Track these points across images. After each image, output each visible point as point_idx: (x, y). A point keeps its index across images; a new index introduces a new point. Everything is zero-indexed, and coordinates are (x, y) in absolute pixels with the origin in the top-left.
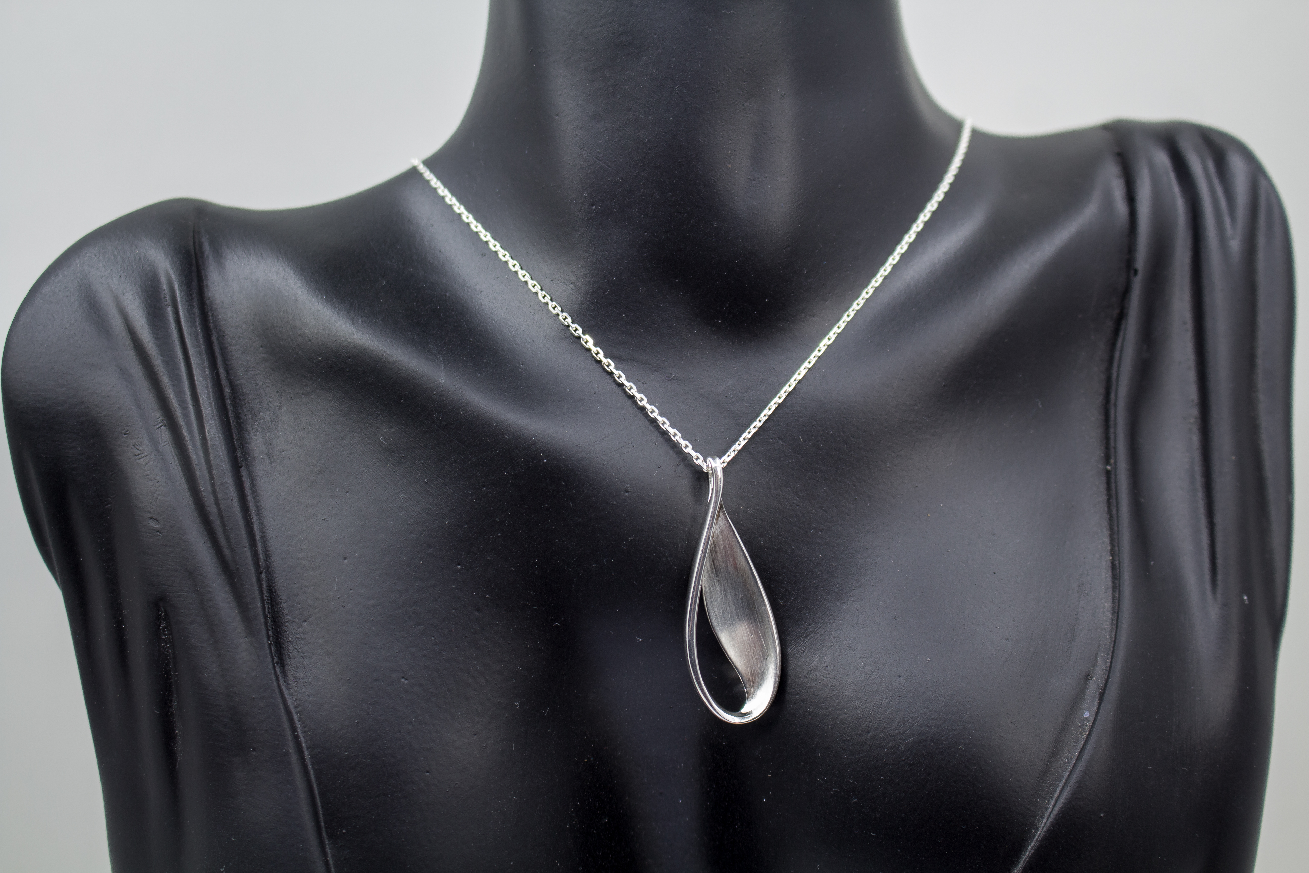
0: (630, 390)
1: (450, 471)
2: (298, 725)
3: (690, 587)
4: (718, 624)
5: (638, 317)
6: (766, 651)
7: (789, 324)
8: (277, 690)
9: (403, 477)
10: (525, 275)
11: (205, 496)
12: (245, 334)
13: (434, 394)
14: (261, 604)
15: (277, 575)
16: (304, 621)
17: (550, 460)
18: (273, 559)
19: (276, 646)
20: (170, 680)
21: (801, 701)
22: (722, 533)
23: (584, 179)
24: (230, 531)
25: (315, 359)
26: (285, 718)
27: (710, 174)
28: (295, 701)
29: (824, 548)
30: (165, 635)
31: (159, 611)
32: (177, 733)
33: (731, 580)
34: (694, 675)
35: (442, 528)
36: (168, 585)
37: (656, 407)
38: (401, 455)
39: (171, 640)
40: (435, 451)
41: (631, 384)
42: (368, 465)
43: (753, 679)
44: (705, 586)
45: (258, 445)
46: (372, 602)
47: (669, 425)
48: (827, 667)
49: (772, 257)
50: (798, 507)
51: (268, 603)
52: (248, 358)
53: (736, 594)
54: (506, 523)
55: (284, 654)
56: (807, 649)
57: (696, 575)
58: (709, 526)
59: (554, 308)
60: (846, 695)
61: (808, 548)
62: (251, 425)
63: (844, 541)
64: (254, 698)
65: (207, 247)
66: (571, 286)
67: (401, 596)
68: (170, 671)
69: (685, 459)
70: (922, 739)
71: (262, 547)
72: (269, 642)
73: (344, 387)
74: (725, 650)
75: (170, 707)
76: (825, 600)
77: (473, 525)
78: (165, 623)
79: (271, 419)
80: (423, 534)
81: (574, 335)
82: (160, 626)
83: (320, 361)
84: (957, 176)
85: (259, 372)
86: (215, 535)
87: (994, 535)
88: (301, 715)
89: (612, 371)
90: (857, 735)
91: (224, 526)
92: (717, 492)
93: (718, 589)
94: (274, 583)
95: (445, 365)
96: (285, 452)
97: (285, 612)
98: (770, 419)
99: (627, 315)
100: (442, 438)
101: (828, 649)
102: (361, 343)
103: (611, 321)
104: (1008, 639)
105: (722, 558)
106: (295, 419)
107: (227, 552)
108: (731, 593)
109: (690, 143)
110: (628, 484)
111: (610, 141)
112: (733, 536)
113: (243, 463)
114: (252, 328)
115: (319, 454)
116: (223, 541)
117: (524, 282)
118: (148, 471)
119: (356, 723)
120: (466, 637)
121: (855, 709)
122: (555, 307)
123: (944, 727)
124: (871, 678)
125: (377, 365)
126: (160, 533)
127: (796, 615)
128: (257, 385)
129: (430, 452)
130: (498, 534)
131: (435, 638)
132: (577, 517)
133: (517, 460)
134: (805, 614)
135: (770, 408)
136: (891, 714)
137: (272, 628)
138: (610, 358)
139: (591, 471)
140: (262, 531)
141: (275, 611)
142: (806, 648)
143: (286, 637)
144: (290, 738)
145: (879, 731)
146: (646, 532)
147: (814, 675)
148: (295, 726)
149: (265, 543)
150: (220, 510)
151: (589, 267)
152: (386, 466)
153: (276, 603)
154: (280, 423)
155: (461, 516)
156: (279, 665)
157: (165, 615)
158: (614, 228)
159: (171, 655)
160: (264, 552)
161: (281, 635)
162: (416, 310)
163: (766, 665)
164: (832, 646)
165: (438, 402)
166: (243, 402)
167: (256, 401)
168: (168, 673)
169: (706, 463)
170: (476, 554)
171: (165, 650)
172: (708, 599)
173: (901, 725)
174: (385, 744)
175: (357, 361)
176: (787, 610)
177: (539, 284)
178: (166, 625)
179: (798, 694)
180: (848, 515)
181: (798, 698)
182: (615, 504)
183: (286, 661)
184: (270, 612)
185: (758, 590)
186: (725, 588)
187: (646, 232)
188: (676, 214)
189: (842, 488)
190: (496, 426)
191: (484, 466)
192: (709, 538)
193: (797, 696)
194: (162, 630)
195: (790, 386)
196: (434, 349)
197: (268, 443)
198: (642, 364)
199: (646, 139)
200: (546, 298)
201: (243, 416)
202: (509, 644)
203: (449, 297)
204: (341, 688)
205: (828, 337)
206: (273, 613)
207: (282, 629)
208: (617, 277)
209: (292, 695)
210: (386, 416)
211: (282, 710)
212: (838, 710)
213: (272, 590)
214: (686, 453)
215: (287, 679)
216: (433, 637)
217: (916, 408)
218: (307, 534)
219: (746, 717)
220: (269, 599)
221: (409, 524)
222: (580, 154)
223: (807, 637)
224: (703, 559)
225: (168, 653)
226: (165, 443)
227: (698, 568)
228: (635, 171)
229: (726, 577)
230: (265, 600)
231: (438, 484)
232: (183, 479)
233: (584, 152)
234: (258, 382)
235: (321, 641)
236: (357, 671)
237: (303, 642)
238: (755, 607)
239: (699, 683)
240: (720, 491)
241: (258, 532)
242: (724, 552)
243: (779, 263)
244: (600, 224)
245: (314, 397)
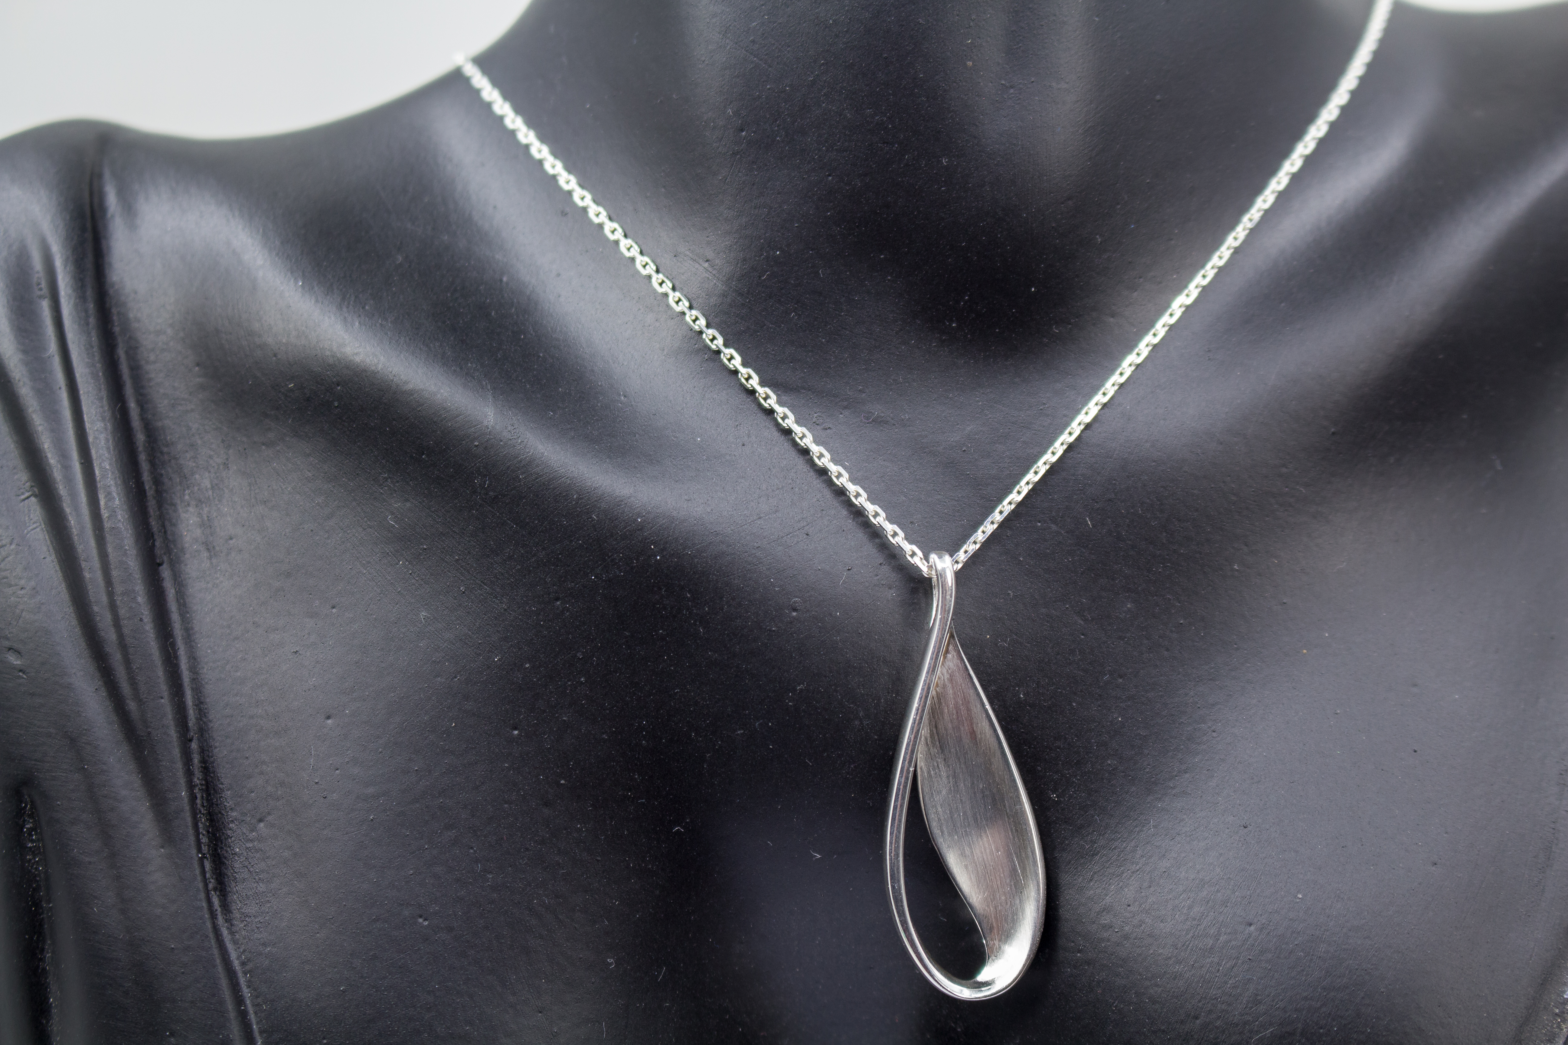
0: (801, 439)
1: (502, 574)
2: (246, 992)
3: (896, 770)
4: (942, 832)
5: (817, 318)
6: (1021, 880)
7: (1070, 329)
8: (211, 935)
9: (425, 583)
10: (631, 246)
11: (97, 613)
12: (172, 344)
13: (476, 446)
14: (187, 791)
15: (217, 744)
16: (261, 820)
17: (667, 556)
18: (210, 718)
19: (214, 861)
20: (40, 915)
21: (1086, 962)
22: (951, 679)
23: (727, 87)
24: (137, 671)
25: (283, 387)
26: (224, 983)
27: (937, 77)
28: (242, 953)
29: (1126, 706)
30: (32, 841)
31: (21, 802)
32: (51, 1004)
33: (965, 759)
34: (899, 917)
35: (489, 667)
36: (36, 760)
37: (845, 468)
38: (422, 547)
39: (42, 851)
40: (477, 540)
41: (804, 430)
42: (369, 562)
43: (998, 926)
44: (921, 768)
45: (190, 528)
46: (371, 790)
47: (866, 497)
48: (1129, 906)
49: (1042, 217)
50: (1083, 637)
51: (202, 789)
52: (176, 384)
53: (973, 783)
54: (594, 661)
55: (227, 875)
56: (1096, 876)
57: (906, 749)
58: (929, 668)
59: (678, 303)
60: (1160, 955)
61: (1100, 706)
62: (178, 495)
63: (1161, 693)
64: (173, 948)
65: (112, 199)
66: (706, 265)
67: (421, 780)
68: (41, 901)
69: (892, 555)
70: (1286, 1032)
71: (194, 697)
72: (200, 856)
73: (329, 434)
74: (952, 877)
75: (41, 959)
76: (1127, 793)
77: (540, 663)
78: (32, 822)
79: (212, 485)
80: (456, 678)
81: (709, 348)
82: (23, 827)
83: (291, 390)
84: (1363, 80)
85: (193, 407)
86: (114, 677)
87: (1415, 685)
88: (252, 977)
89: (772, 407)
90: (1177, 1022)
91: (127, 662)
92: (945, 611)
93: (944, 774)
94: (212, 757)
95: (494, 397)
96: (234, 540)
97: (228, 805)
98: (1037, 490)
99: (799, 315)
100: (489, 518)
101: (1131, 876)
102: (358, 359)
103: (772, 324)
104: (1435, 864)
105: (952, 722)
106: (250, 485)
107: (132, 705)
108: (964, 781)
109: (904, 25)
110: (796, 597)
111: (770, 22)
112: (970, 686)
113: (165, 558)
114: (182, 334)
115: (288, 544)
116: (125, 688)
117: (629, 258)
118: (6, 570)
119: (341, 990)
120: (527, 849)
121: (1174, 979)
122: (680, 300)
123: (1324, 1012)
124: (1202, 927)
125: (383, 396)
126: (24, 673)
127: (1078, 818)
128: (189, 428)
129: (469, 542)
130: (580, 678)
131: (474, 850)
132: (710, 651)
133: (611, 556)
134: (1093, 816)
135: (1037, 470)
136: (1235, 987)
137: (208, 832)
138: (769, 387)
139: (734, 574)
140: (194, 669)
141: (213, 804)
142: (1095, 873)
143: (230, 847)
144: (232, 1014)
145: (1214, 1016)
146: (825, 677)
147: (1106, 919)
148: (241, 996)
149: (198, 690)
150: (121, 636)
151: (735, 233)
152: (398, 564)
153: (214, 789)
154: (226, 491)
155: (520, 649)
156: (218, 893)
157: (31, 808)
158: (776, 168)
159: (42, 875)
160: (196, 705)
161: (222, 843)
162: (451, 305)
163: (1020, 902)
164: (1138, 870)
165: (483, 459)
166: (166, 457)
167: (188, 455)
168: (37, 904)
169: (928, 563)
170: (544, 711)
171: (32, 867)
172: (926, 790)
173: (1252, 1007)
174: (390, 1028)
175: (351, 390)
176: (1062, 810)
177: (653, 261)
178: (33, 825)
179: (1079, 951)
180: (1167, 650)
181: (1080, 957)
182: (774, 631)
183: (230, 887)
184: (205, 804)
185: (1010, 777)
186: (955, 773)
187: (829, 175)
188: (880, 145)
189: (1158, 606)
190: (579, 499)
191: (557, 566)
192: (929, 688)
193: (1079, 954)
194: (28, 834)
195: (1070, 434)
196: (478, 370)
197: (207, 524)
198: (823, 397)
199: (830, 19)
200: (664, 285)
201: (166, 480)
202: (598, 861)
203: (507, 284)
204: (318, 933)
205: (1136, 351)
206: (210, 806)
207: (223, 833)
208: (782, 251)
209: (238, 944)
210: (398, 482)
211: (220, 969)
212: (1146, 979)
213: (207, 768)
214: (894, 544)
215: (230, 916)
216: (472, 848)
217: (1284, 470)
218: (268, 675)
219: (983, 989)
220: (204, 782)
221: (434, 662)
222: (720, 44)
223: (1097, 855)
224: (918, 723)
225: (36, 870)
226: (35, 525)
227: (909, 738)
228: (812, 73)
229: (957, 753)
230: (197, 785)
231: (482, 595)
232: (63, 585)
233: (727, 41)
234: (190, 424)
235: (286, 854)
236: (345, 905)
237: (258, 855)
238: (1005, 806)
239: (906, 930)
240: (950, 609)
241: (187, 673)
242: (955, 712)
243: (1053, 227)
244: (753, 162)
245: (282, 449)
